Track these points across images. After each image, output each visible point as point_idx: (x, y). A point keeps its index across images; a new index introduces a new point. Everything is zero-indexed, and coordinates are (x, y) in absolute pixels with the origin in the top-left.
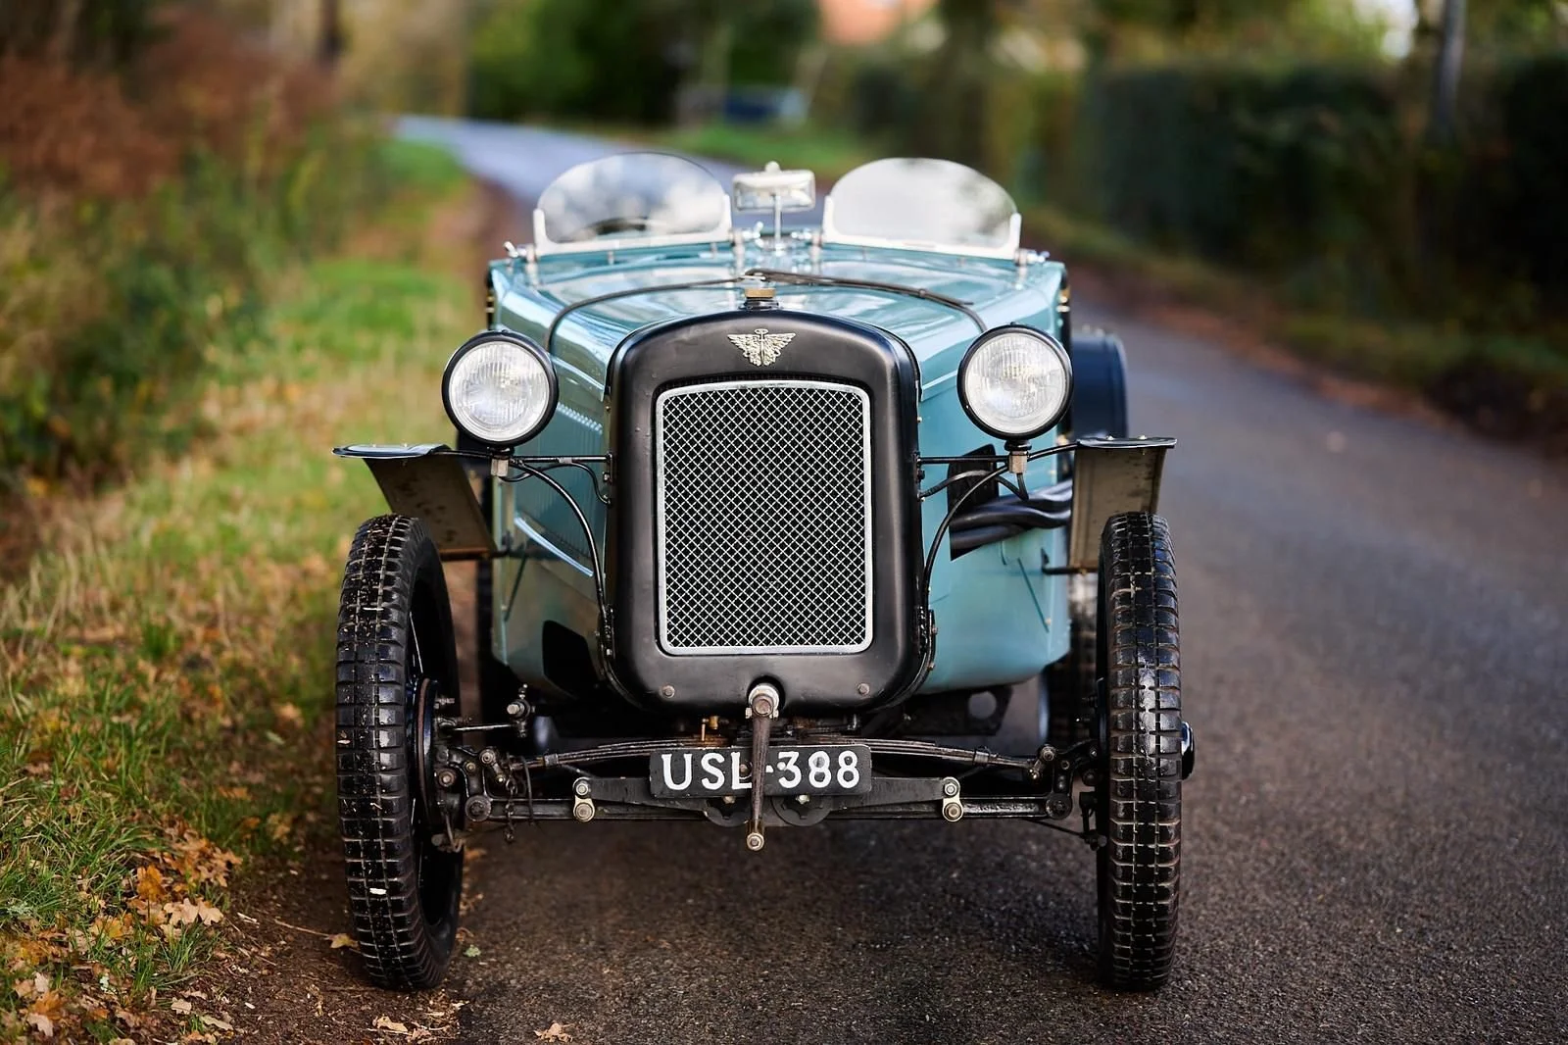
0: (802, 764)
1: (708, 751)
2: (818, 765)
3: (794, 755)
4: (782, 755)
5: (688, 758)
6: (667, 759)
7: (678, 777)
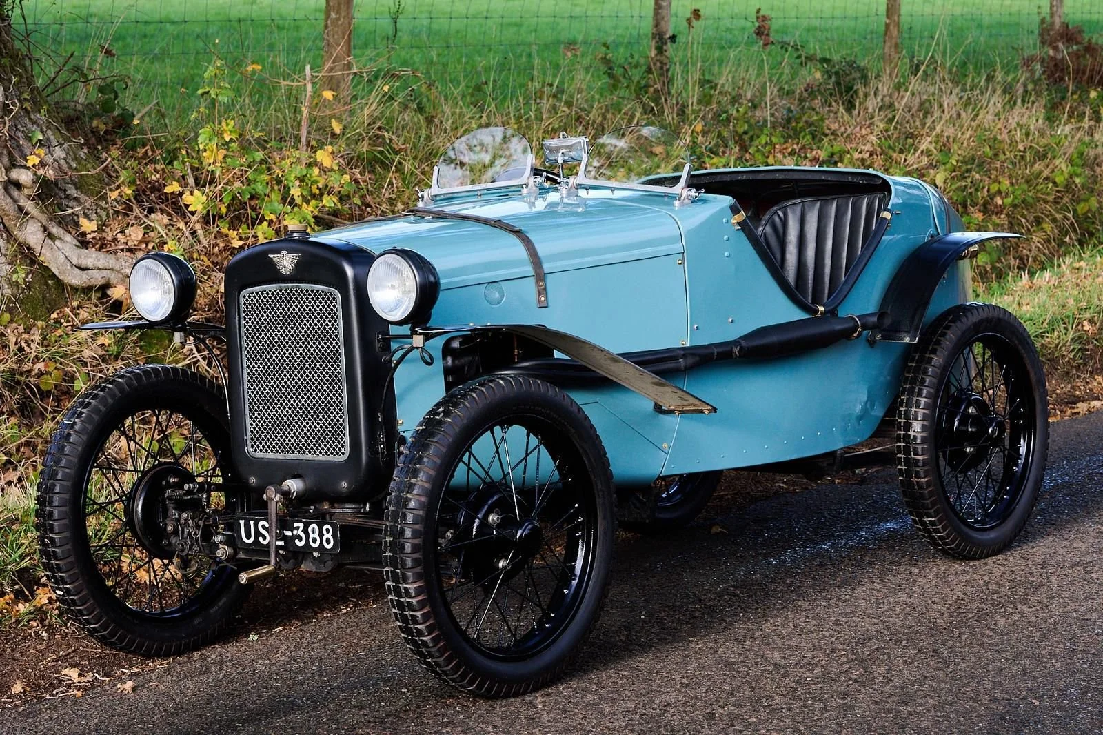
0: (305, 531)
1: (261, 520)
2: (313, 533)
3: (301, 525)
4: (296, 525)
5: (252, 522)
6: (242, 522)
7: (248, 537)
